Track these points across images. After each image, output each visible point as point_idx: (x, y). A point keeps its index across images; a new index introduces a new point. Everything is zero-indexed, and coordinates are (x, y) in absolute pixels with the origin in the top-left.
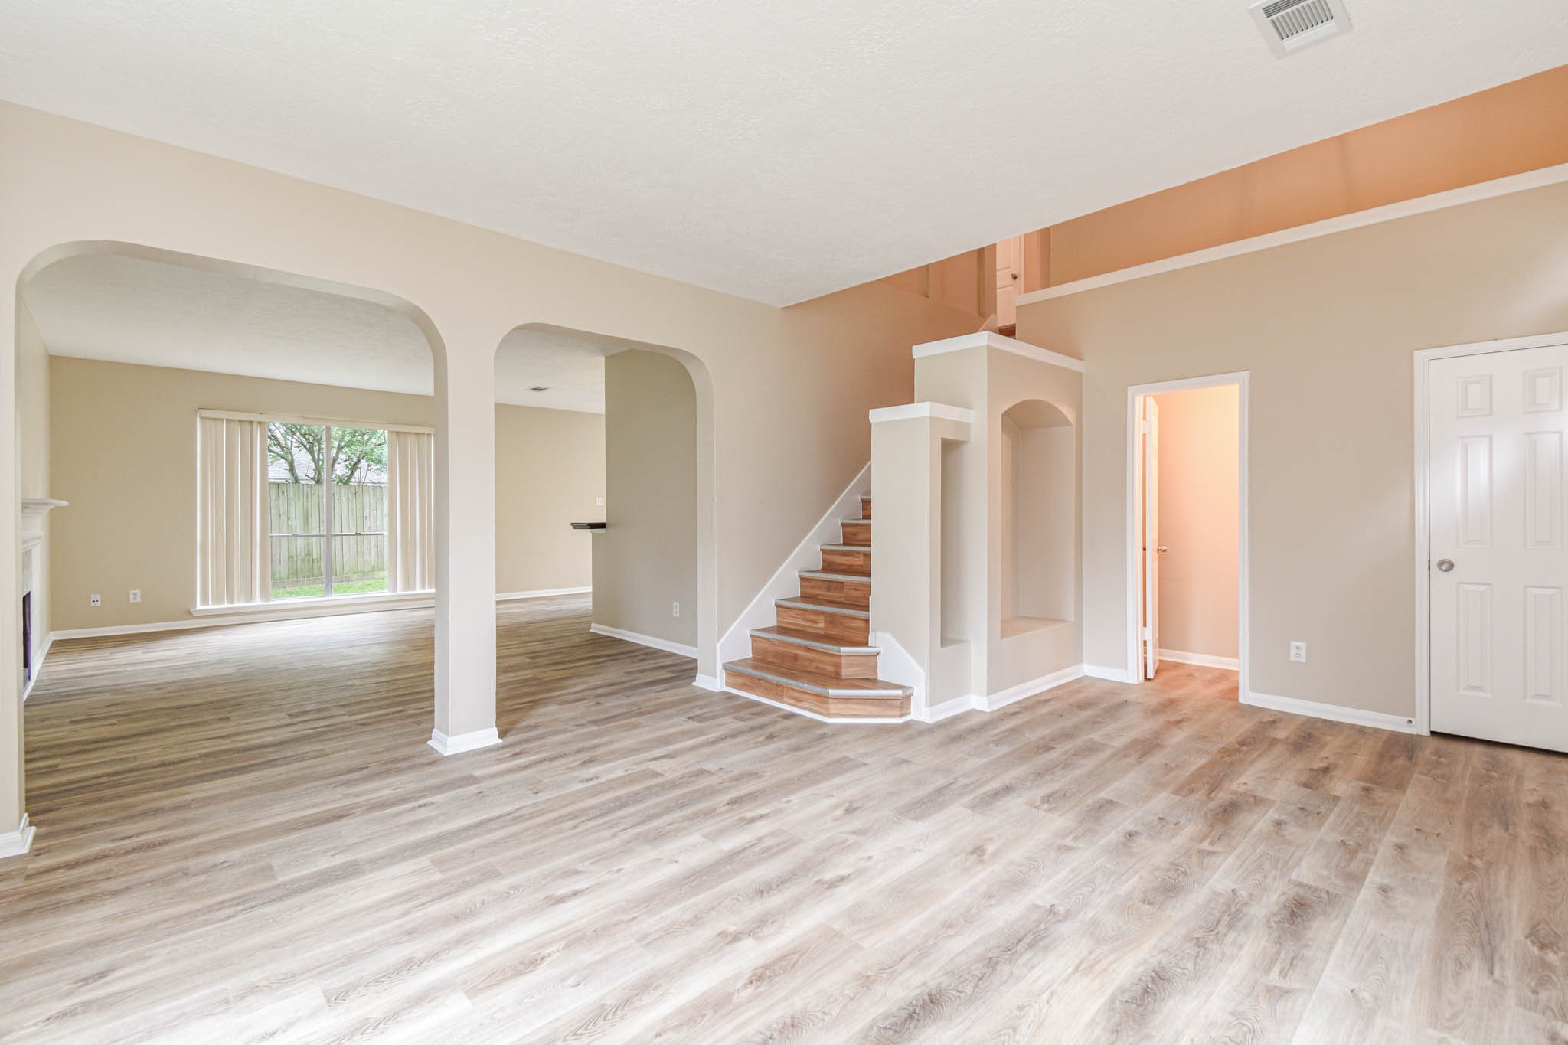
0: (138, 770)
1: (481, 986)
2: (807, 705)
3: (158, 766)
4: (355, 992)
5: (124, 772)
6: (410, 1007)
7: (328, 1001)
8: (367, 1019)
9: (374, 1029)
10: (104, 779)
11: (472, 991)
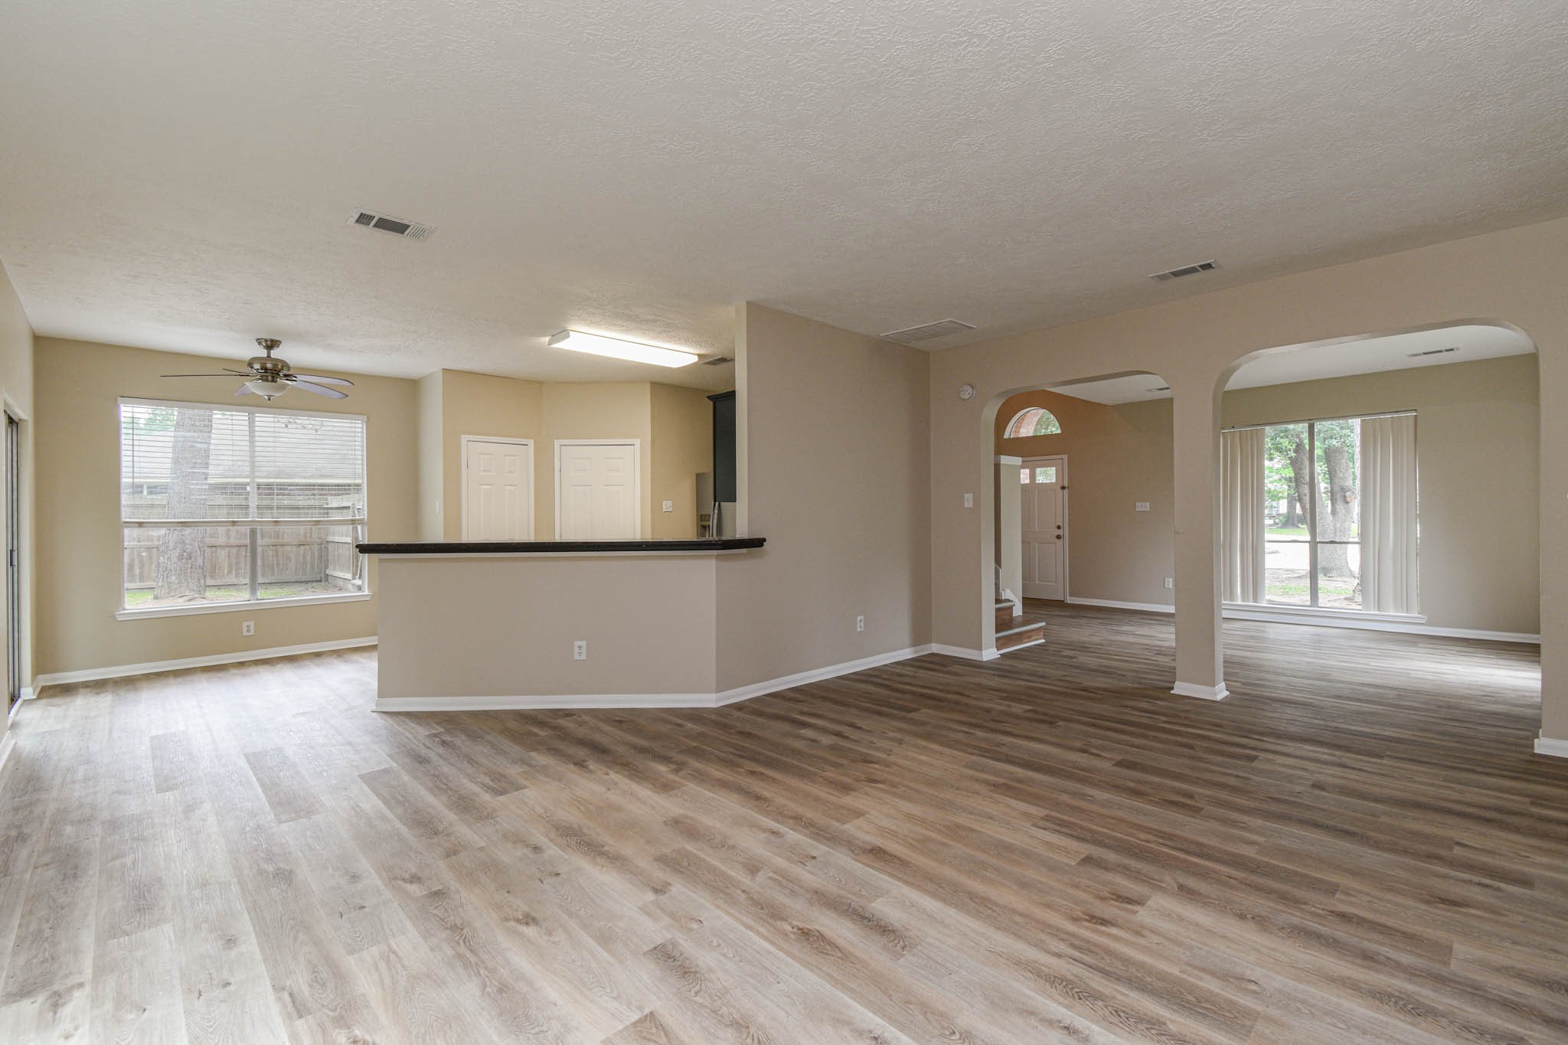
0: (1447, 767)
2: (1034, 638)
3: (1426, 763)
5: (1461, 769)
10: (1479, 769)
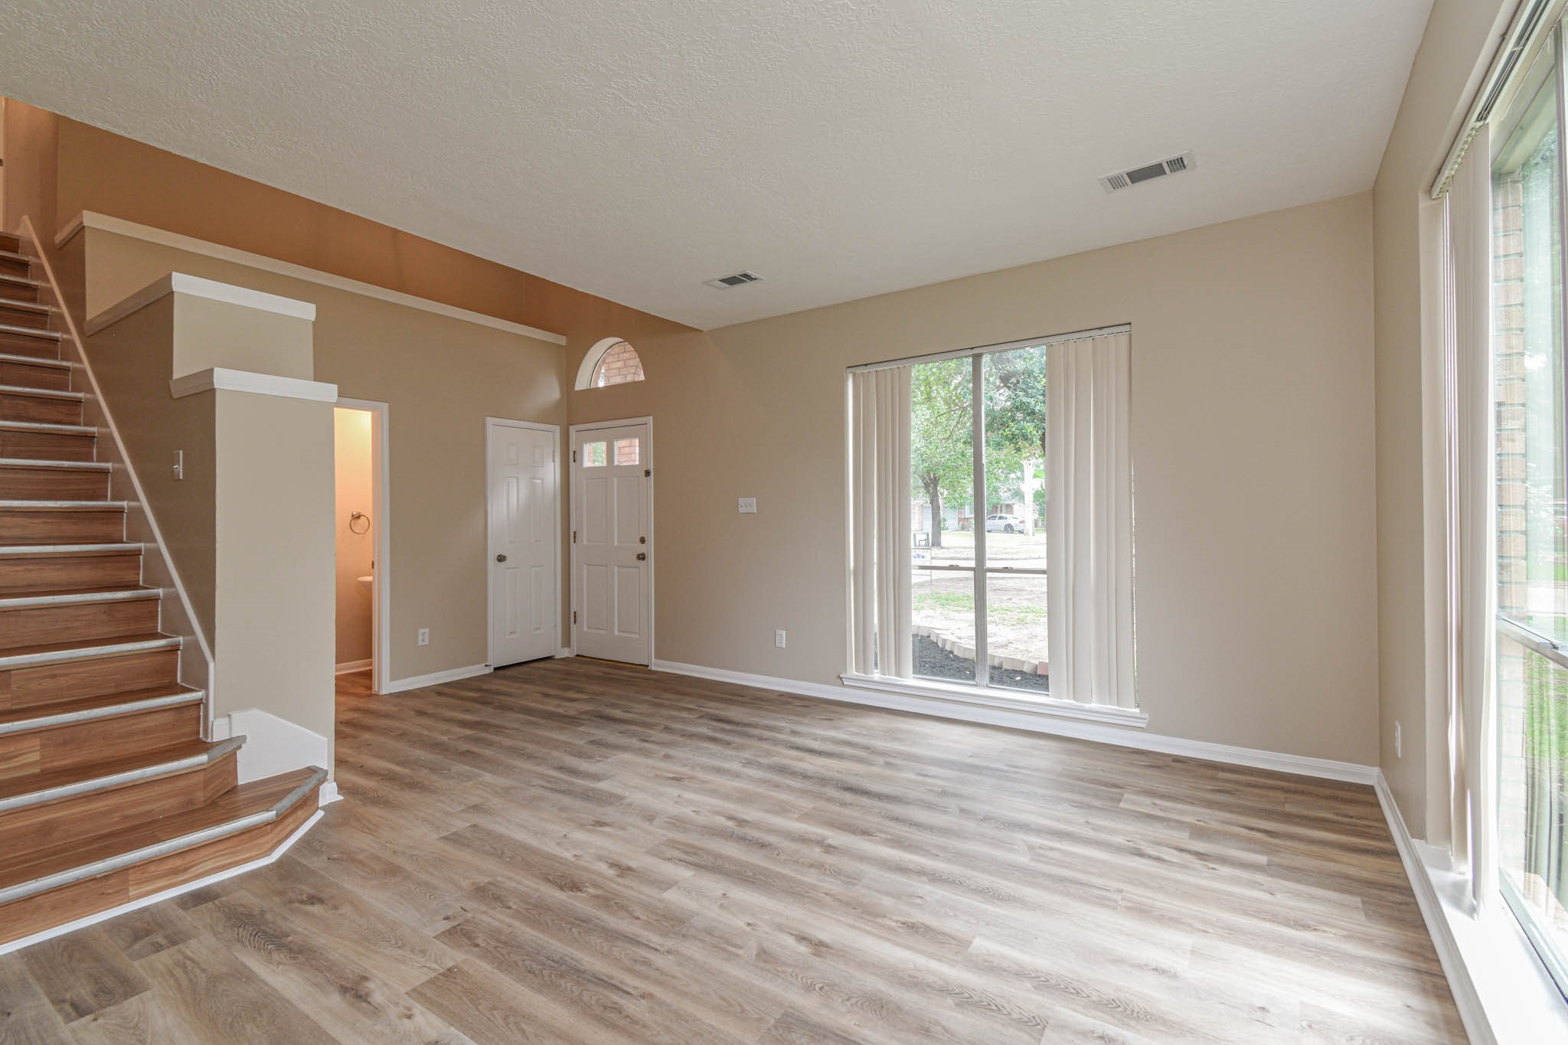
1: (955, 942)
4: (1021, 1016)
6: (1005, 971)
7: (1044, 1028)
8: (1035, 988)
9: (1039, 977)
11: (963, 944)
